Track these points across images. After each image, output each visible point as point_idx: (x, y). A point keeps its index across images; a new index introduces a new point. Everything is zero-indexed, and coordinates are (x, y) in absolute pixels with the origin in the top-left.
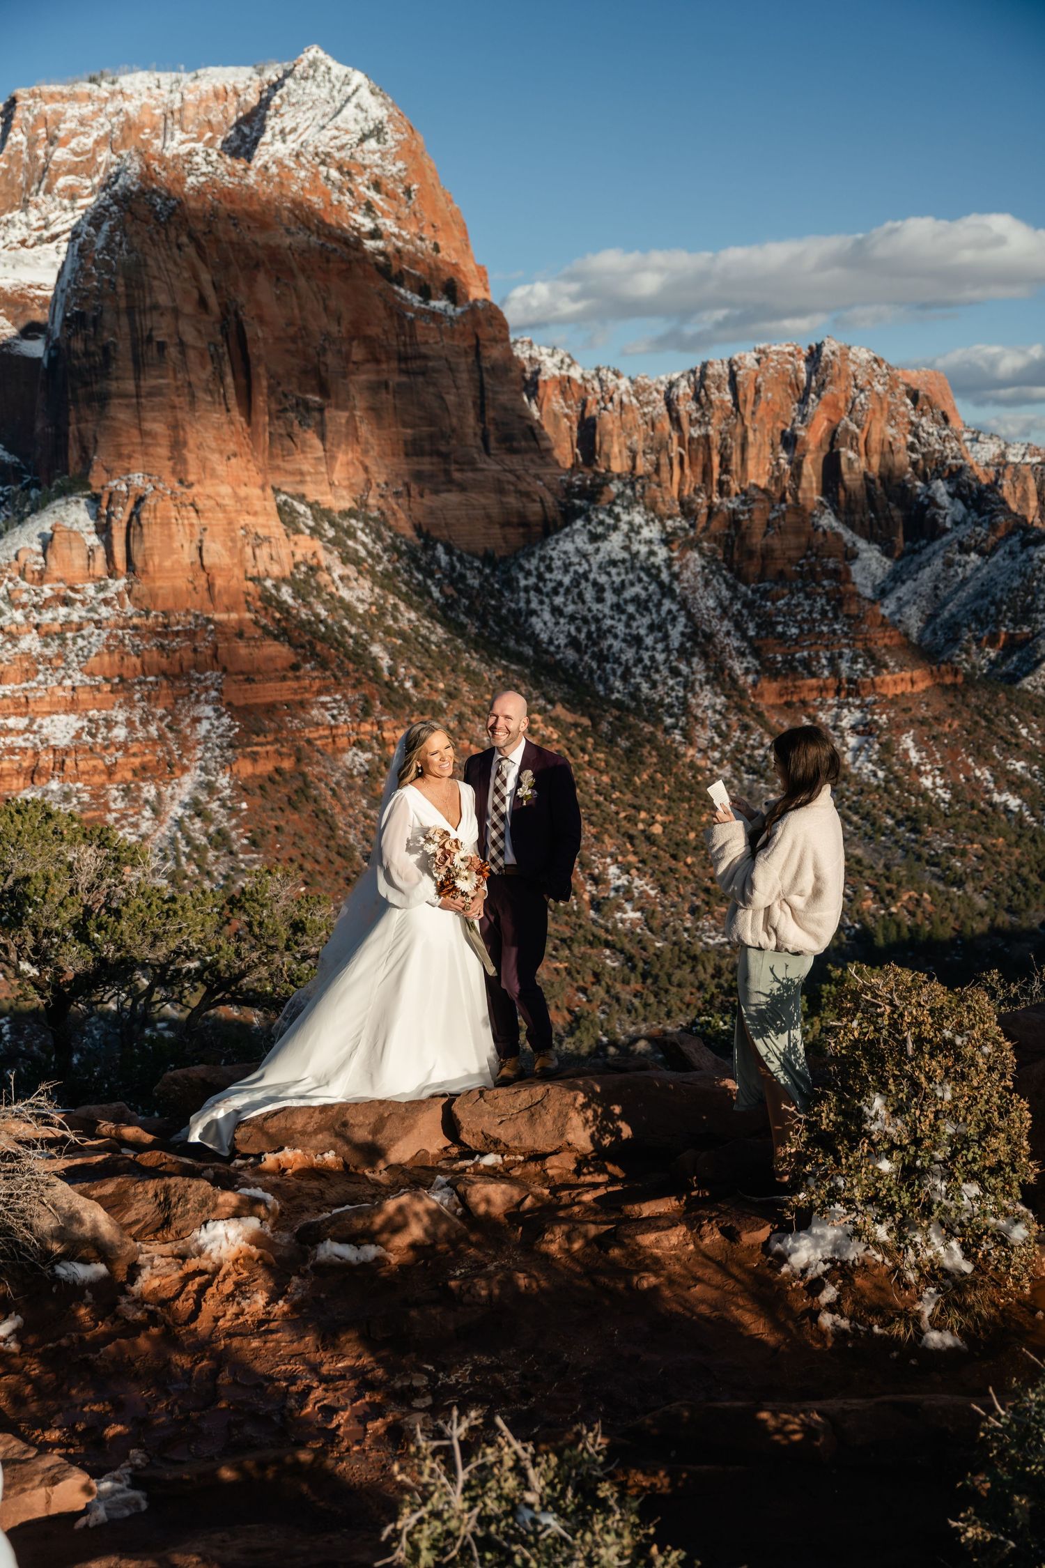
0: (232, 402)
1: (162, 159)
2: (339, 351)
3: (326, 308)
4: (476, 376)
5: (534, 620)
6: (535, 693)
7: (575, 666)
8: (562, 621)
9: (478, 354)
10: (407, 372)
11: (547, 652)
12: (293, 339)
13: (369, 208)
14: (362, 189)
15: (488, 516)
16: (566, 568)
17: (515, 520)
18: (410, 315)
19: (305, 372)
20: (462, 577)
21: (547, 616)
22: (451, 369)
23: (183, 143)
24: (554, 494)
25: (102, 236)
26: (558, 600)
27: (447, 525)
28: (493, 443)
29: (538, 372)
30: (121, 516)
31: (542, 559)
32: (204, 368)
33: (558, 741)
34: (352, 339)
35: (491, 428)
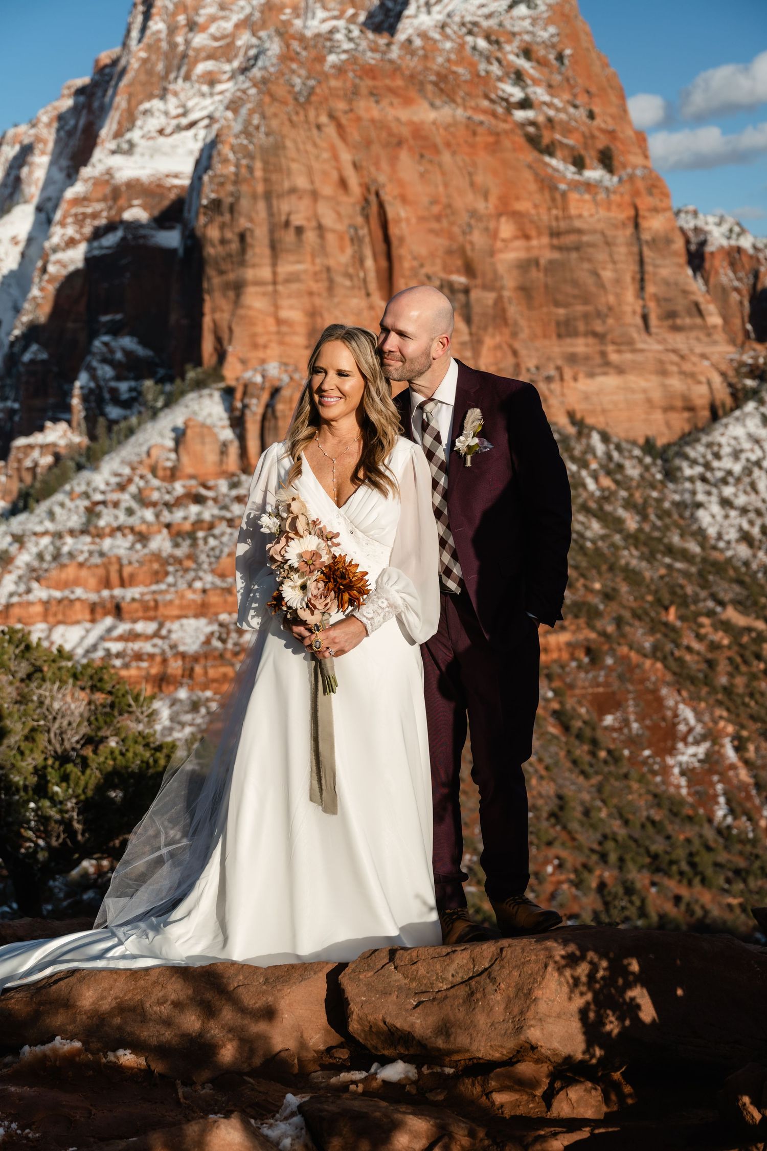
0: (373, 285)
1: (302, 38)
2: (487, 229)
3: (472, 184)
4: (635, 249)
5: (701, 513)
6: (703, 594)
7: (747, 564)
8: (733, 513)
9: (637, 226)
10: (560, 248)
11: (715, 548)
12: (438, 218)
13: (519, 77)
14: (512, 57)
15: (649, 401)
16: (736, 454)
17: (679, 404)
18: (563, 186)
19: (449, 252)
20: (620, 467)
21: (716, 508)
22: (608, 244)
23: (324, 21)
24: (723, 374)
25: (240, 120)
26: (728, 491)
27: (604, 411)
28: (653, 321)
29: (703, 243)
30: (256, 407)
31: (709, 445)
32: (342, 249)
33: (729, 647)
34: (499, 215)
35: (652, 305)
